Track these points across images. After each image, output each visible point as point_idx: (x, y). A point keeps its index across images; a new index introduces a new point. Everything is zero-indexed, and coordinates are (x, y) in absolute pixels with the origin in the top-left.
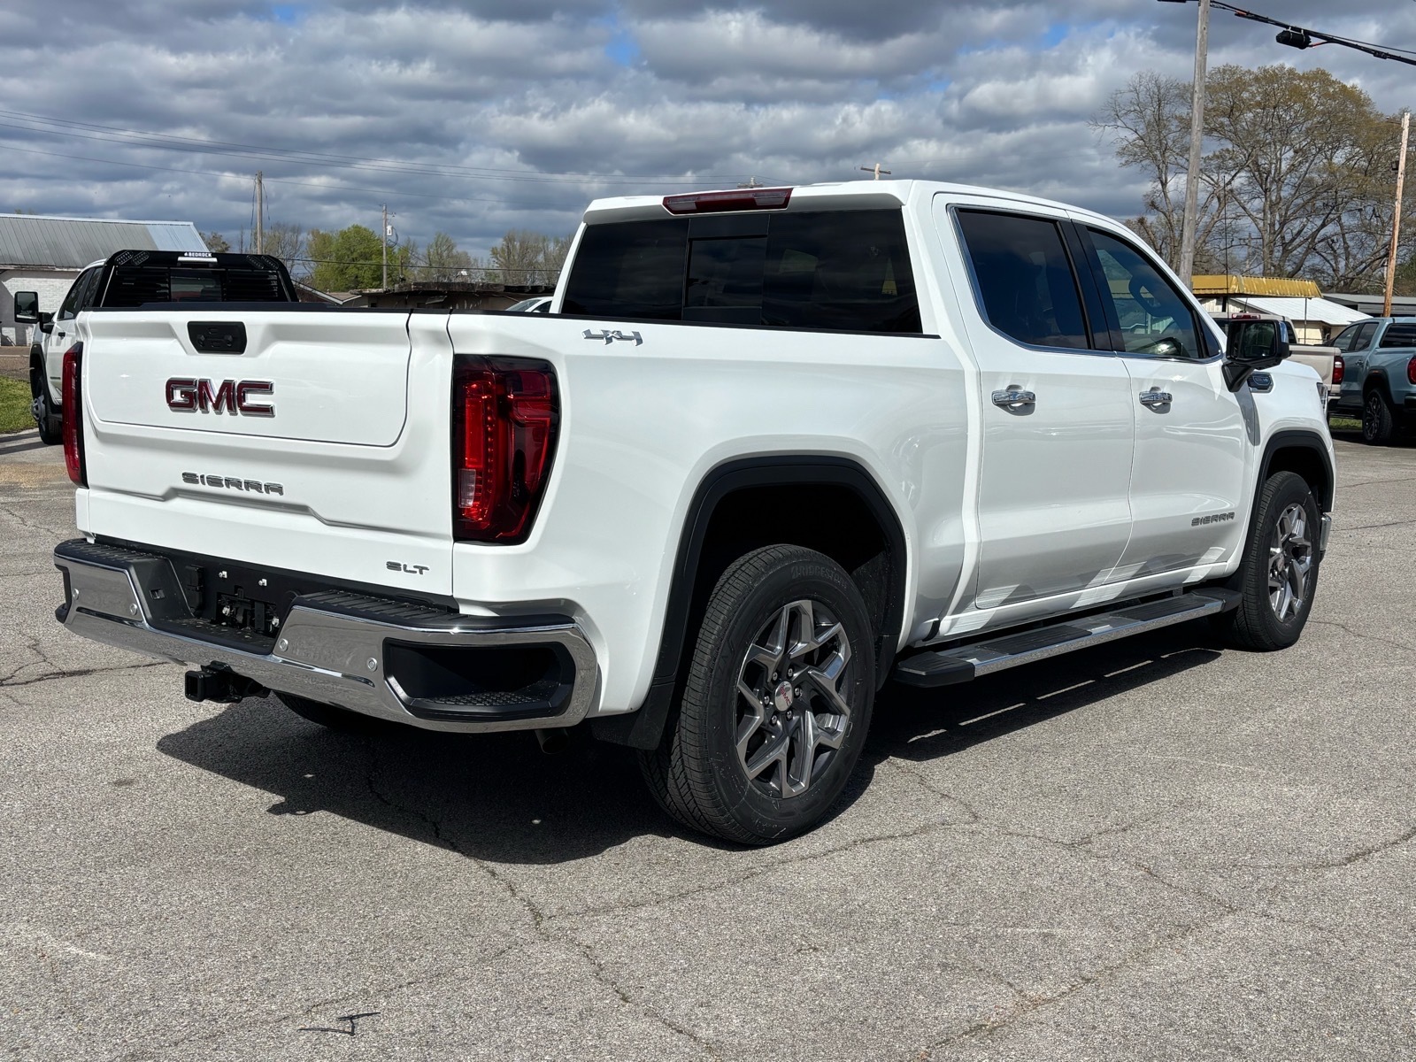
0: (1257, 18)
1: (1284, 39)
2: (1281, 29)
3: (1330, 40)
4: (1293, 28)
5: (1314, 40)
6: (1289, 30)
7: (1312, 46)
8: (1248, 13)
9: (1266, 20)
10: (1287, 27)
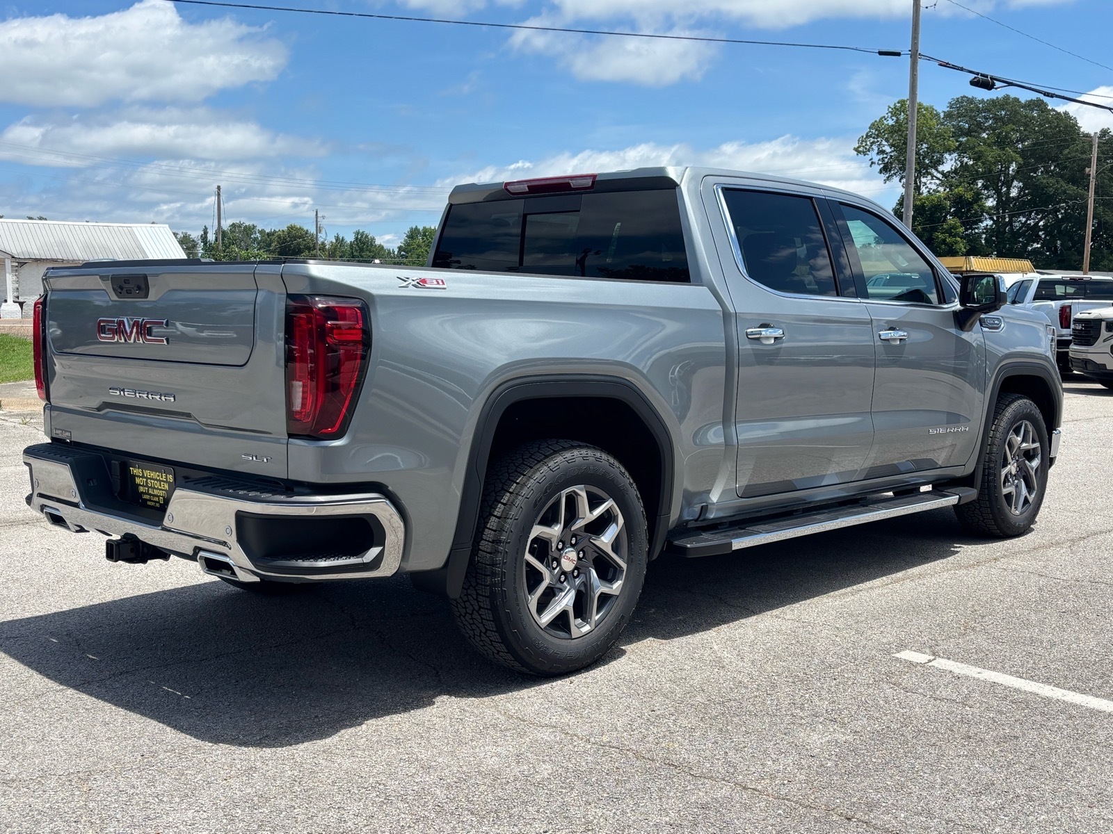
0: (954, 67)
1: (973, 83)
2: (973, 76)
3: (1010, 84)
4: (982, 75)
5: (998, 84)
6: (980, 77)
7: (996, 89)
8: (947, 64)
9: (962, 69)
10: (978, 74)
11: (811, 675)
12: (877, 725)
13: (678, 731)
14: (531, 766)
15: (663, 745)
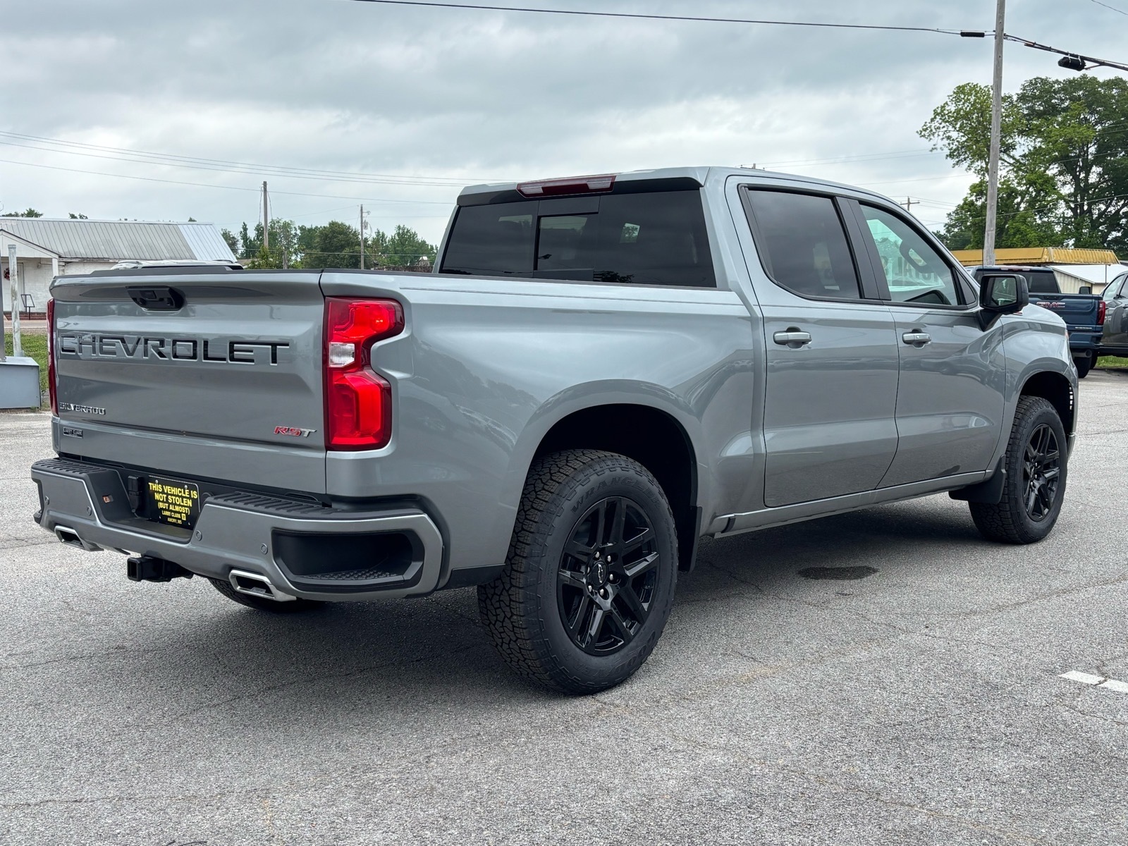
0: (1043, 48)
1: (1065, 63)
2: (1062, 56)
3: (1102, 64)
4: (1072, 55)
5: (1088, 64)
6: (1070, 57)
7: (1086, 69)
8: (1035, 44)
9: (1049, 49)
10: (1067, 54)
11: (979, 697)
12: (1063, 750)
13: (855, 755)
14: (712, 789)
15: (844, 770)
